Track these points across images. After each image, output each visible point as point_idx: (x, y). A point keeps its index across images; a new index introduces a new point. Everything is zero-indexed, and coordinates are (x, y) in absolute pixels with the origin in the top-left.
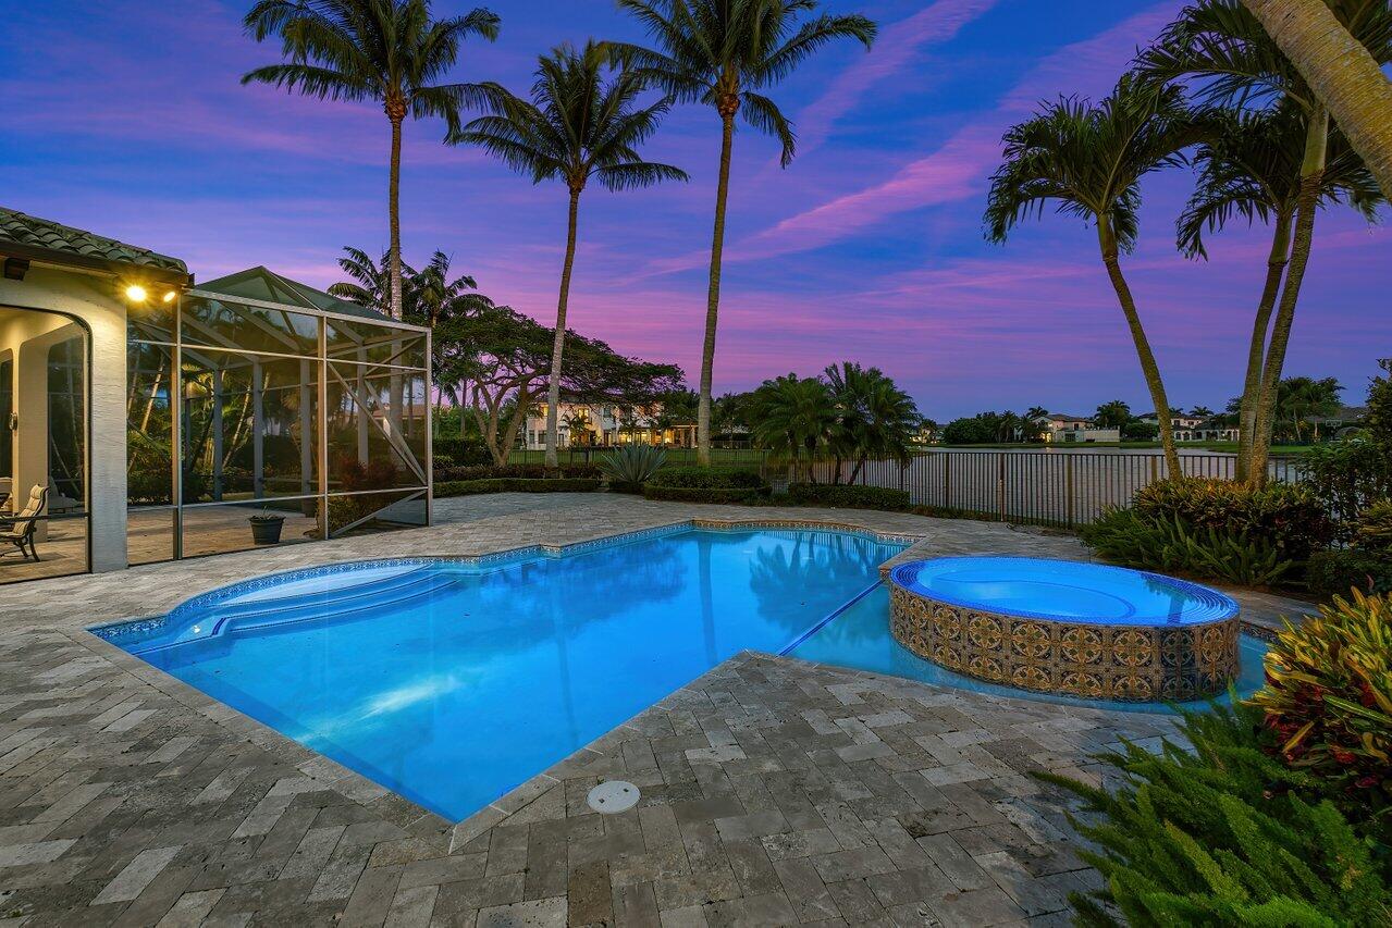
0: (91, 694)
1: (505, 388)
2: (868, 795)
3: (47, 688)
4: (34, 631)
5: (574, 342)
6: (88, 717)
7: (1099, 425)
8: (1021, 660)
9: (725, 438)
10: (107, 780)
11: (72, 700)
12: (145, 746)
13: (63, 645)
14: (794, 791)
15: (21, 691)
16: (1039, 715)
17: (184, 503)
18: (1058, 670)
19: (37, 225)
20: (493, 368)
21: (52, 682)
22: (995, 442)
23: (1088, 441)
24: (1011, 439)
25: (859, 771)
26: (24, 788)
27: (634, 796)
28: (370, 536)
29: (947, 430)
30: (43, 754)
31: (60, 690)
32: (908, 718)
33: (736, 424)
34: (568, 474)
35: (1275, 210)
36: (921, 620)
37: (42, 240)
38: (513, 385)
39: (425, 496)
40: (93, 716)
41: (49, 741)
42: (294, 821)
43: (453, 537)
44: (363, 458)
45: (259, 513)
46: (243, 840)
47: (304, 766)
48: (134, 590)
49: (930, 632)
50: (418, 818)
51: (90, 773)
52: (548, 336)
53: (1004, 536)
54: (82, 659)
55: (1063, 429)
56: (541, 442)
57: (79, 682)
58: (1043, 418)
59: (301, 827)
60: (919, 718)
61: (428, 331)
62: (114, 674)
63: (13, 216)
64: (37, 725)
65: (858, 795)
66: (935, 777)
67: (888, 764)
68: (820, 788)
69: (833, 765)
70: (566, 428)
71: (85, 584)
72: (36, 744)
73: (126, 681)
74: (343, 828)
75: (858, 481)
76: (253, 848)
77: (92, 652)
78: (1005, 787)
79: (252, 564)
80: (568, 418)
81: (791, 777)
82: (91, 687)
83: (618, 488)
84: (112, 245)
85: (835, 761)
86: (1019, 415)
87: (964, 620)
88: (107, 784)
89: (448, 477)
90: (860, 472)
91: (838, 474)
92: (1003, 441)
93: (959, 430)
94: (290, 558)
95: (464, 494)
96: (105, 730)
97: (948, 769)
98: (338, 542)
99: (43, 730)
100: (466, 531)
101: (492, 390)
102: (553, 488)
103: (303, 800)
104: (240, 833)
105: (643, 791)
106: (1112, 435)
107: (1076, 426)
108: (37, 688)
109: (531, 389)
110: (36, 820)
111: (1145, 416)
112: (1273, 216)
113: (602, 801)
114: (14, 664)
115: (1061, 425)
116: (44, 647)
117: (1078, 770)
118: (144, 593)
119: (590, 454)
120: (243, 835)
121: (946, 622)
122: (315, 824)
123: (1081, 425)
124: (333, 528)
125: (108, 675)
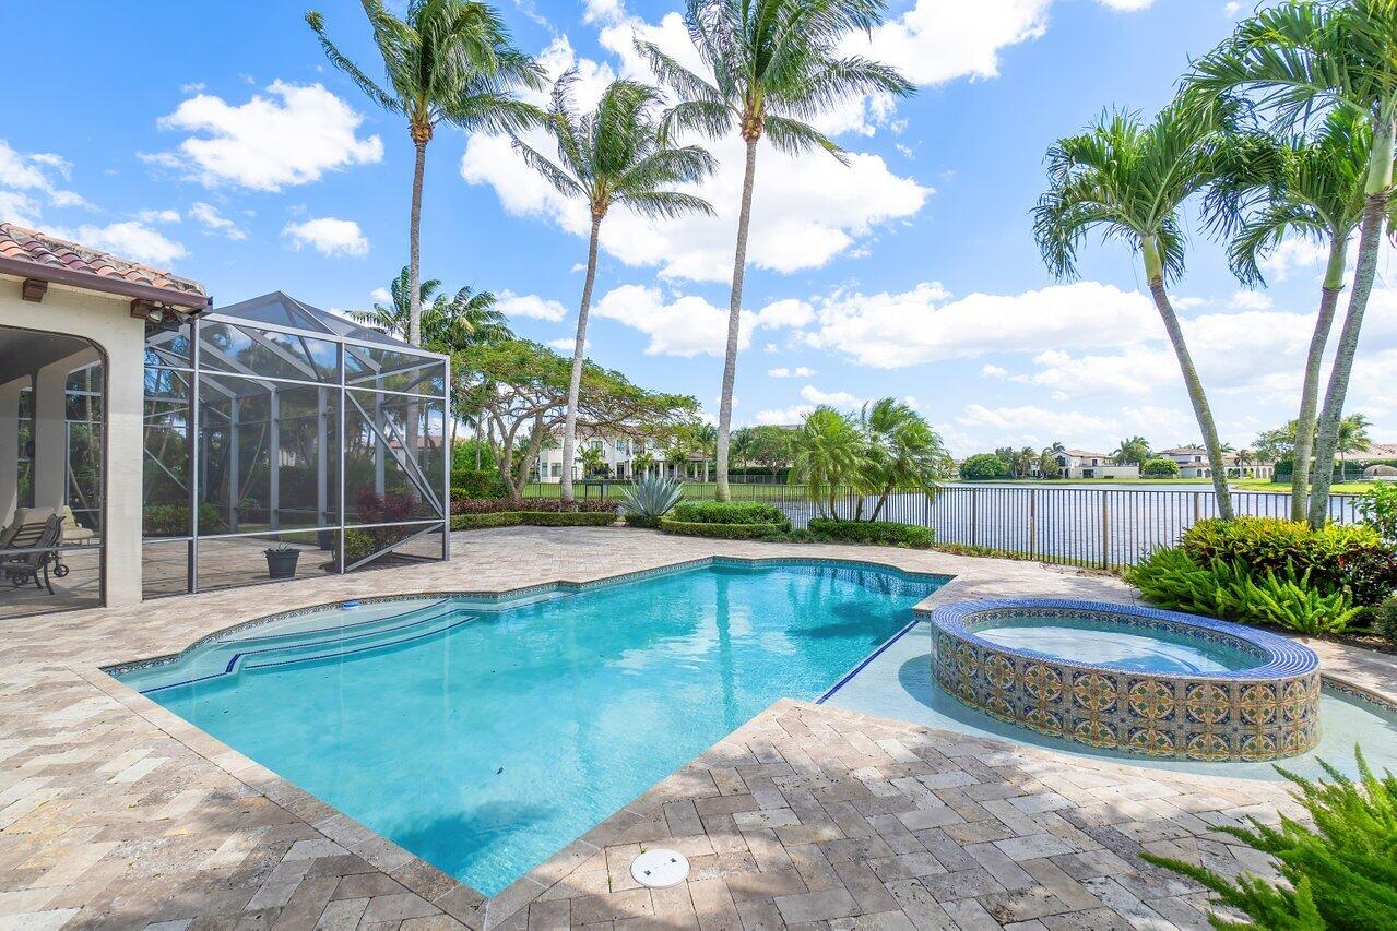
0: (100, 740)
1: (520, 419)
2: (941, 870)
3: (55, 731)
4: (44, 669)
5: (591, 372)
6: (94, 765)
7: (1119, 461)
8: (1083, 713)
9: (740, 472)
10: (112, 839)
11: (79, 746)
12: (156, 799)
13: (72, 684)
14: (858, 864)
15: (27, 734)
16: (1113, 778)
17: (199, 534)
18: (1125, 726)
19: (56, 246)
20: (509, 399)
21: (60, 725)
22: (1012, 478)
23: (1107, 477)
24: (1028, 475)
25: (927, 840)
26: (24, 847)
27: (682, 868)
28: (389, 570)
29: (962, 466)
30: (47, 807)
31: (68, 735)
32: (970, 780)
33: (749, 458)
34: (583, 508)
35: (1329, 233)
36: (971, 668)
37: (61, 261)
38: (528, 416)
39: (442, 530)
40: (100, 764)
41: (53, 792)
42: (313, 892)
43: (471, 572)
44: (380, 489)
45: (275, 546)
46: (258, 914)
47: (323, 826)
48: (148, 625)
49: (981, 681)
50: (447, 890)
51: (96, 830)
52: (565, 366)
53: (1039, 576)
54: (92, 700)
55: (1081, 465)
56: (554, 474)
57: (87, 725)
58: (1060, 454)
59: (320, 899)
60: (983, 781)
61: (447, 359)
62: (124, 717)
63: (32, 237)
64: (44, 773)
65: (928, 870)
66: (1014, 850)
67: (957, 834)
68: (886, 862)
69: (897, 834)
70: (580, 461)
71: (99, 618)
72: (41, 796)
73: (136, 724)
74: (366, 901)
75: (881, 518)
76: (268, 922)
77: (103, 692)
78: (1093, 864)
79: (267, 599)
80: (583, 451)
81: (853, 848)
82: (101, 730)
83: (635, 522)
84: (131, 267)
85: (899, 829)
86: (1038, 451)
87: (1020, 669)
88: (113, 844)
89: (464, 511)
90: (883, 508)
91: (859, 511)
92: (1019, 478)
93: (975, 465)
94: (305, 593)
95: (480, 527)
96: (112, 781)
97: (1026, 840)
98: (355, 575)
99: (49, 779)
100: (484, 566)
101: (508, 422)
102: (569, 522)
103: (323, 866)
104: (254, 905)
105: (691, 861)
106: (1132, 471)
107: (1095, 462)
108: (44, 732)
109: (546, 421)
110: (35, 885)
111: (1166, 453)
112: (1327, 239)
113: (648, 873)
114: (22, 704)
115: (1079, 461)
116: (53, 685)
117: (1170, 844)
118: (156, 629)
119: (605, 486)
120: (257, 908)
121: (998, 671)
122: (336, 897)
123: (1100, 462)
124: (348, 562)
125: (118, 718)
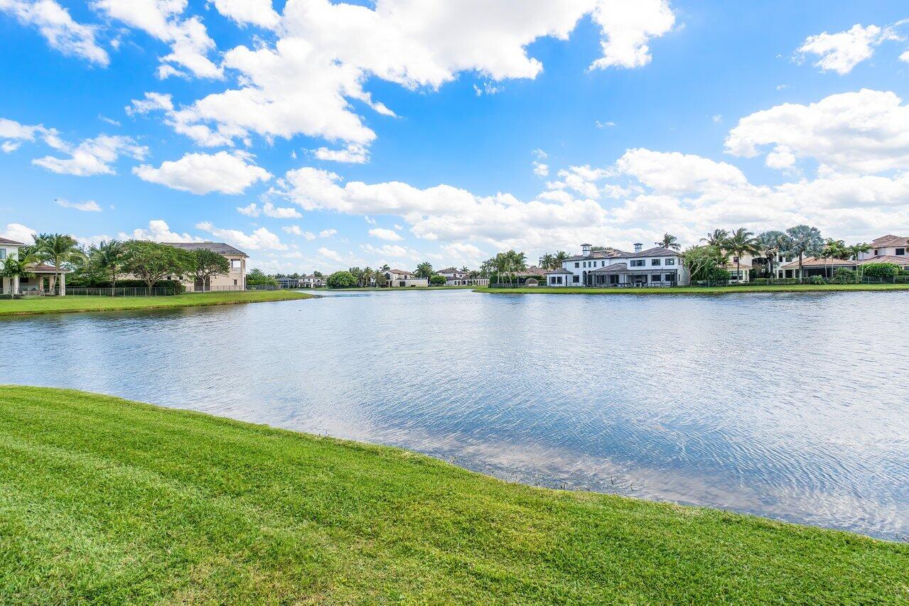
7: (418, 276)
22: (360, 287)
23: (412, 286)
24: (369, 285)
29: (328, 280)
55: (398, 279)
58: (387, 272)
86: (374, 270)
92: (364, 287)
93: (336, 279)
106: (424, 282)
107: (406, 277)
111: (440, 272)
115: (397, 276)
123: (408, 276)
